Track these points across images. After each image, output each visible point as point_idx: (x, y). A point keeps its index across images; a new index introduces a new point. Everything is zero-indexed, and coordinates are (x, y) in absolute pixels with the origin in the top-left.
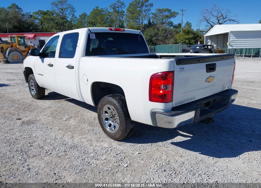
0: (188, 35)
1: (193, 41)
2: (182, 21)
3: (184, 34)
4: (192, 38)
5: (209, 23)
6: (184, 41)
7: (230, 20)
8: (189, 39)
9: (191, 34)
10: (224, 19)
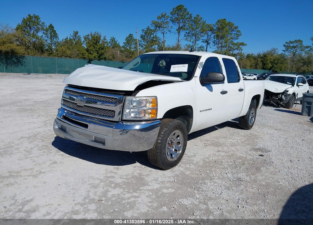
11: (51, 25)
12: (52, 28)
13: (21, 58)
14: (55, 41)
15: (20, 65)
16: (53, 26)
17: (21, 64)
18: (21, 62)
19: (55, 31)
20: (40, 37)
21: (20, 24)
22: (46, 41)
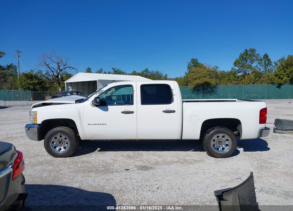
0: (31, 80)
1: (39, 87)
2: (19, 63)
3: (26, 78)
4: (36, 84)
5: (50, 68)
6: (27, 86)
7: (70, 67)
8: (33, 84)
9: (35, 79)
10: (64, 66)
11: (266, 54)
12: (266, 57)
13: (214, 88)
14: (268, 69)
15: (213, 94)
16: (267, 55)
17: (214, 92)
18: (214, 91)
19: (269, 60)
20: (253, 67)
21: (238, 59)
22: (260, 69)
